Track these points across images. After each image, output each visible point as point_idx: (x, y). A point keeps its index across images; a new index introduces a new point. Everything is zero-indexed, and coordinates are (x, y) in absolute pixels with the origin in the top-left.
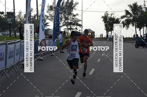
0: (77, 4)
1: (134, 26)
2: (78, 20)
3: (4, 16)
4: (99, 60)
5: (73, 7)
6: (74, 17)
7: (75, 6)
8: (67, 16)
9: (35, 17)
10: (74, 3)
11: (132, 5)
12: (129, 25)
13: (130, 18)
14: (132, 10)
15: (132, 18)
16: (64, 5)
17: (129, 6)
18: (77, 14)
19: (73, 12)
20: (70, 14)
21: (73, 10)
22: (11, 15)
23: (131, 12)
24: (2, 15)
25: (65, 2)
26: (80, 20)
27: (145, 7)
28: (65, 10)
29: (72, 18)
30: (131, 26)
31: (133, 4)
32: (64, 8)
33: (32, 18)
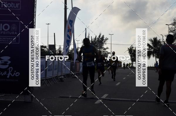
0: (107, 39)
1: (155, 56)
2: (108, 53)
3: (46, 50)
4: (124, 78)
5: (104, 42)
6: (104, 50)
7: (105, 41)
8: (99, 49)
9: (72, 50)
10: (104, 39)
11: (152, 39)
12: (150, 56)
13: (151, 50)
14: (152, 43)
15: (153, 50)
16: (96, 41)
17: (150, 40)
18: (107, 48)
19: (104, 46)
20: (101, 47)
21: (104, 44)
22: (52, 47)
23: (151, 45)
24: (45, 49)
25: (97, 38)
26: (110, 53)
27: (164, 42)
28: (97, 45)
29: (103, 52)
30: (152, 56)
31: (154, 39)
32: (96, 43)
33: (70, 51)
